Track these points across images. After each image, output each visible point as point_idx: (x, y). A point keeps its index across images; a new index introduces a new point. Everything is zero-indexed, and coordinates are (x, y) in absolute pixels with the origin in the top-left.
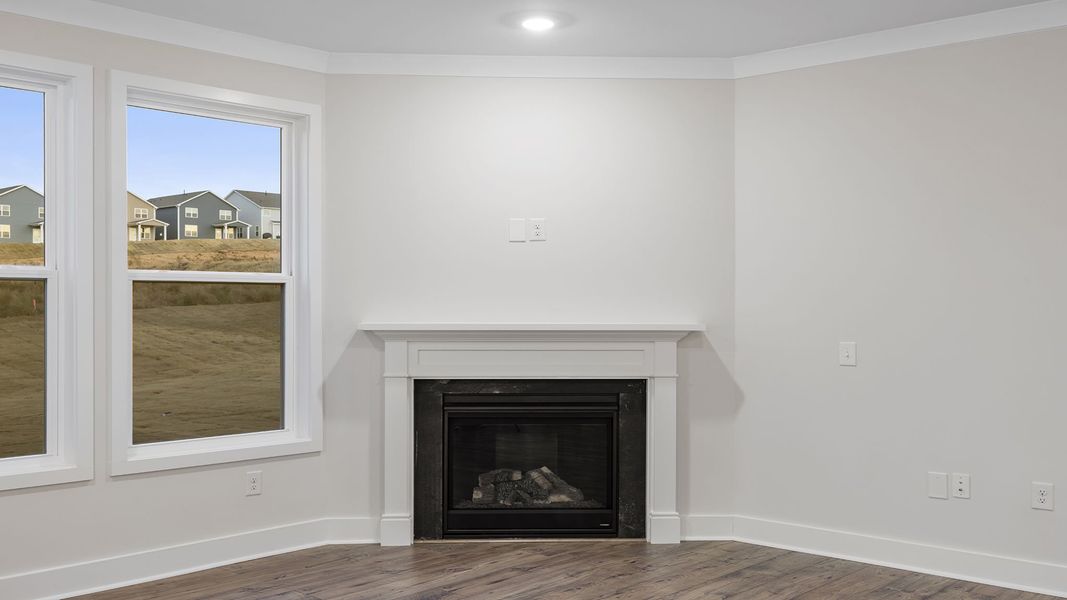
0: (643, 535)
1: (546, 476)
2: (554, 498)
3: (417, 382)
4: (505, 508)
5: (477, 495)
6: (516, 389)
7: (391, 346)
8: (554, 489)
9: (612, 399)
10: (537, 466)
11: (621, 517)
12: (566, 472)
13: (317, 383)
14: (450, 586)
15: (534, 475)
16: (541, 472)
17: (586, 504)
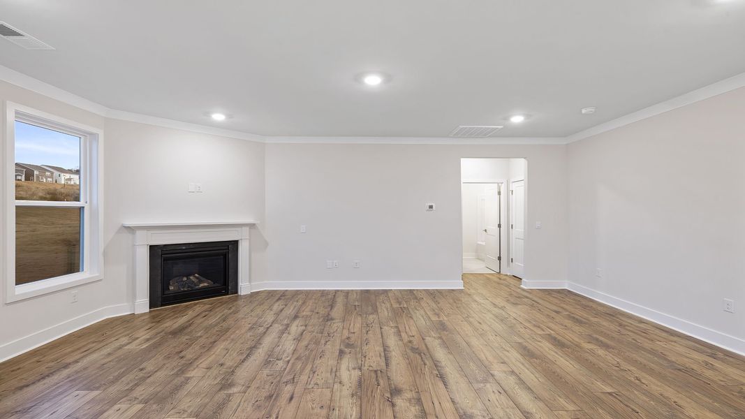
0: (237, 292)
1: (197, 278)
2: (201, 285)
3: (150, 246)
4: (185, 291)
5: (171, 288)
6: (191, 246)
7: (139, 233)
8: (201, 282)
9: (226, 248)
10: (193, 274)
11: (230, 288)
12: (205, 275)
13: (102, 250)
14: (189, 321)
15: (191, 277)
16: (195, 277)
17: (215, 285)
